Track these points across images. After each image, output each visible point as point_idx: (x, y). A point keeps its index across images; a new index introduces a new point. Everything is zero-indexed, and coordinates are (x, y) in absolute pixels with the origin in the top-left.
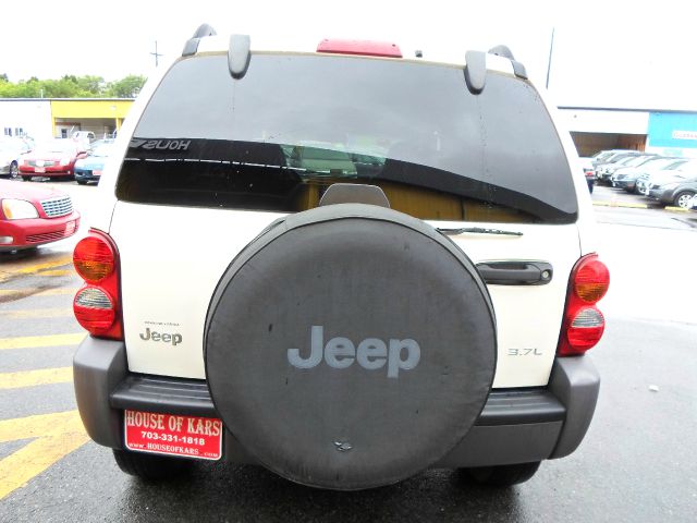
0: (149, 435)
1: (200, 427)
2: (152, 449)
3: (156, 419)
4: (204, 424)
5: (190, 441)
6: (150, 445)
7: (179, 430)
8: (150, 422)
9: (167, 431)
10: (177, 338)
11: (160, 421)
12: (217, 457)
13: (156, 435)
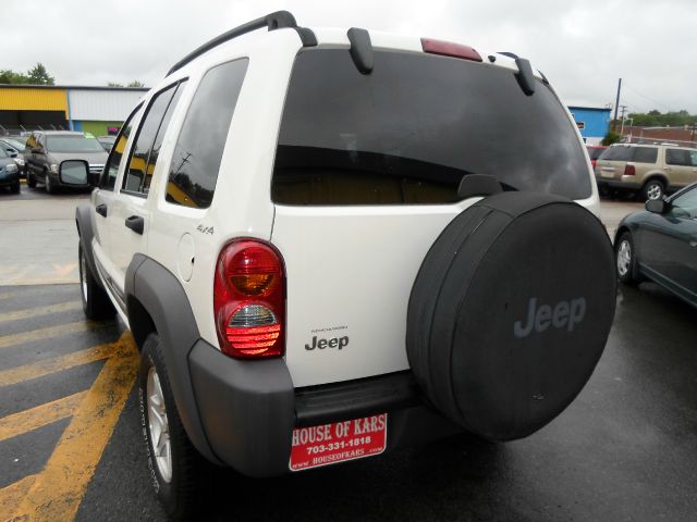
0: (315, 450)
1: (366, 425)
2: (318, 463)
3: (323, 431)
4: (370, 421)
5: (357, 442)
6: (315, 460)
7: (346, 435)
8: (317, 435)
9: (335, 439)
10: (344, 341)
11: (327, 432)
12: (381, 450)
13: (323, 447)
